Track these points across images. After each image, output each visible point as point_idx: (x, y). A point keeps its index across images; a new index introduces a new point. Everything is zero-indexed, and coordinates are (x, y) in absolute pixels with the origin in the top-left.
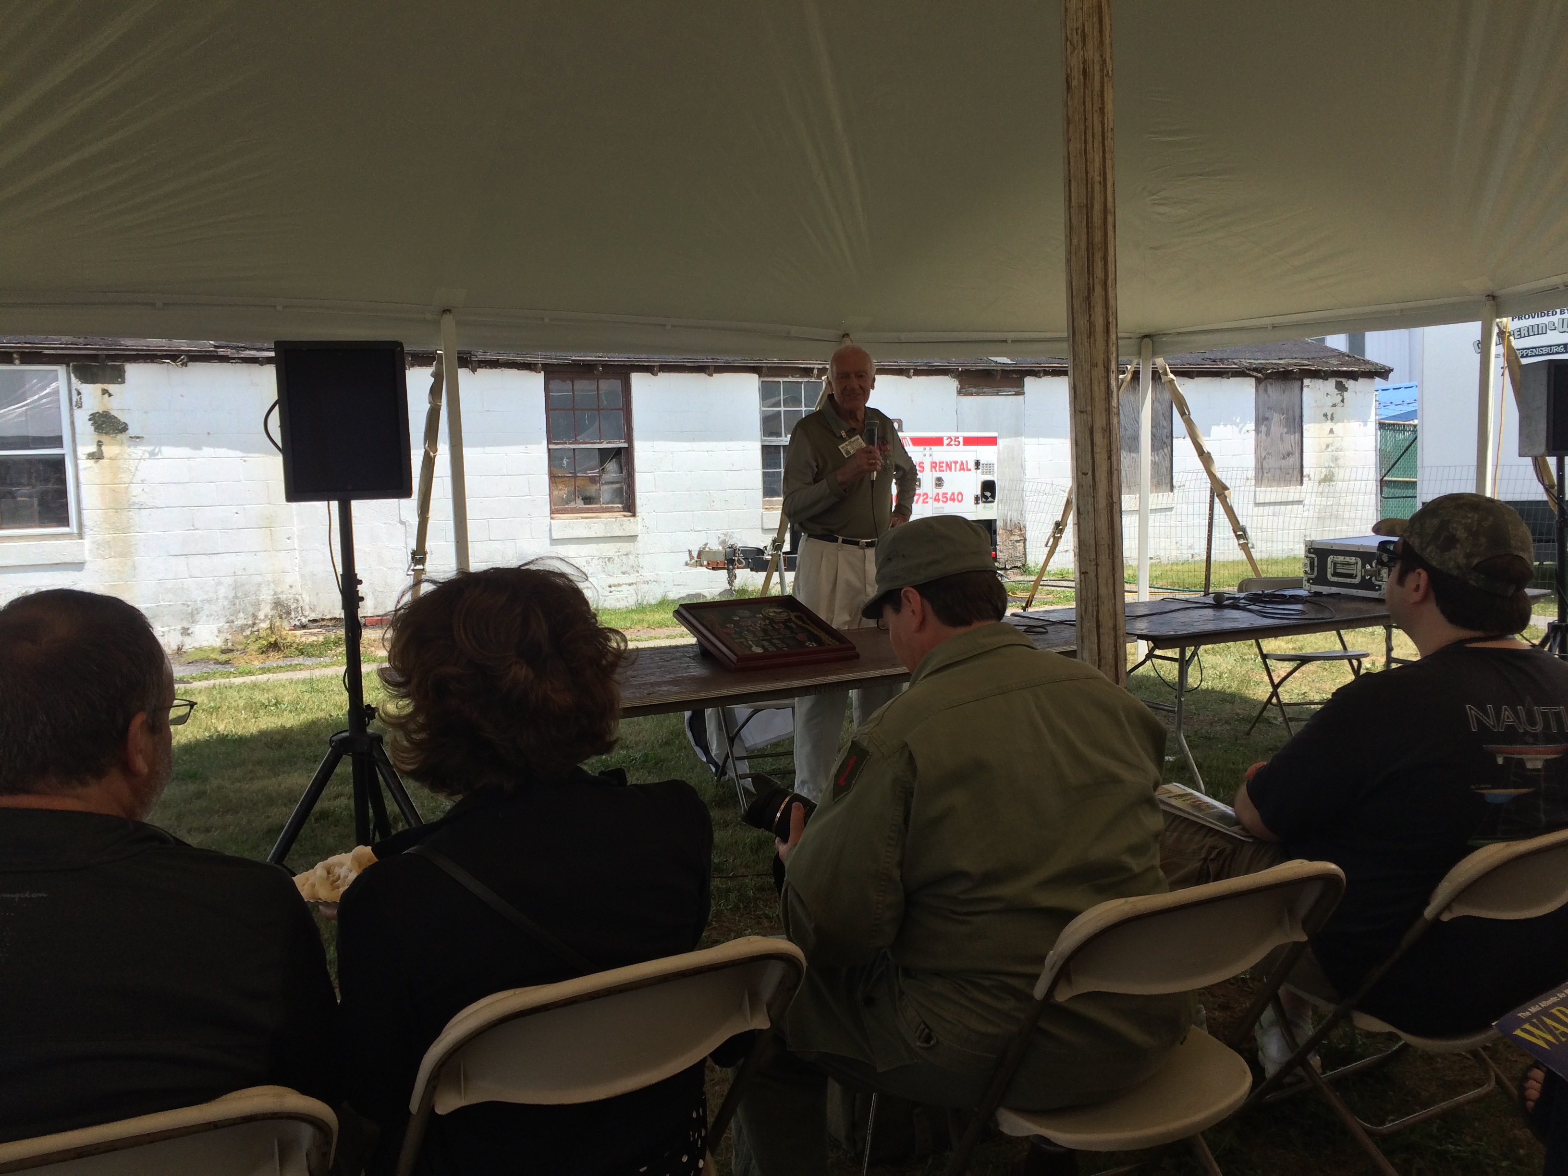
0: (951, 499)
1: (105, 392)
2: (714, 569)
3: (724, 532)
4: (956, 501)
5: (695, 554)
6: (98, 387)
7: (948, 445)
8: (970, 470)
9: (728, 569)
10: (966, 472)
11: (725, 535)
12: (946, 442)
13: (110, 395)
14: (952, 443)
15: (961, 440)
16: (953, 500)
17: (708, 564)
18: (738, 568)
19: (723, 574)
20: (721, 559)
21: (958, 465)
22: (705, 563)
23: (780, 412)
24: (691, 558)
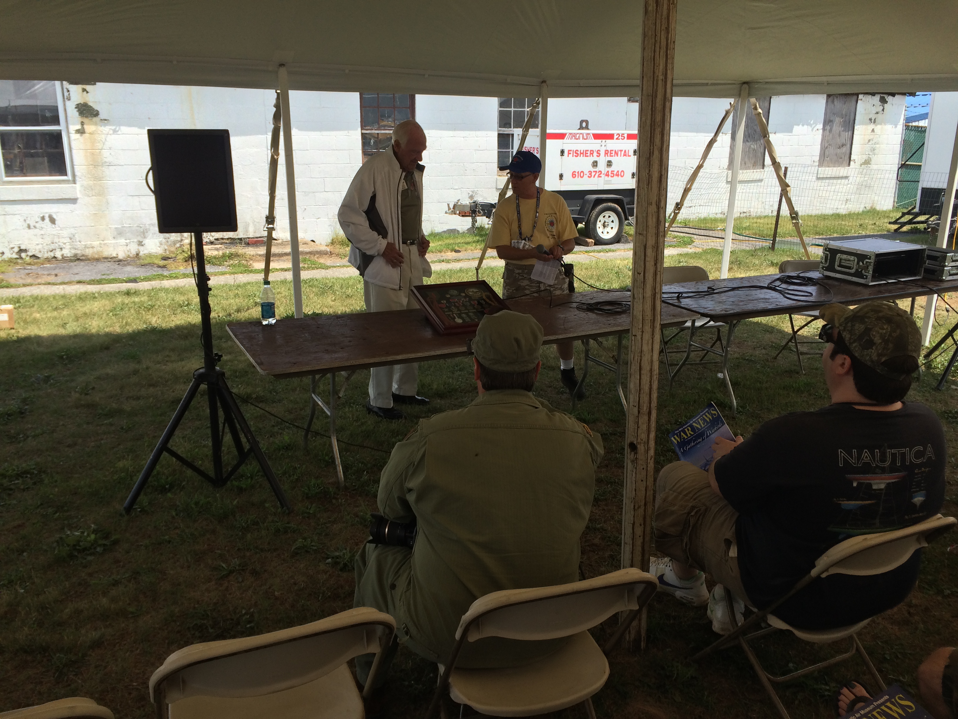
0: (616, 175)
1: (84, 90)
2: (463, 216)
3: (472, 190)
4: (620, 176)
5: (451, 207)
6: (79, 87)
7: (617, 139)
8: (630, 156)
9: (472, 216)
10: (627, 157)
11: (473, 192)
12: (615, 137)
13: (87, 92)
14: (620, 137)
15: (626, 136)
16: (618, 175)
17: (460, 213)
18: (478, 216)
19: (469, 219)
20: (468, 210)
21: (623, 153)
22: (458, 212)
23: (511, 111)
24: (449, 209)
